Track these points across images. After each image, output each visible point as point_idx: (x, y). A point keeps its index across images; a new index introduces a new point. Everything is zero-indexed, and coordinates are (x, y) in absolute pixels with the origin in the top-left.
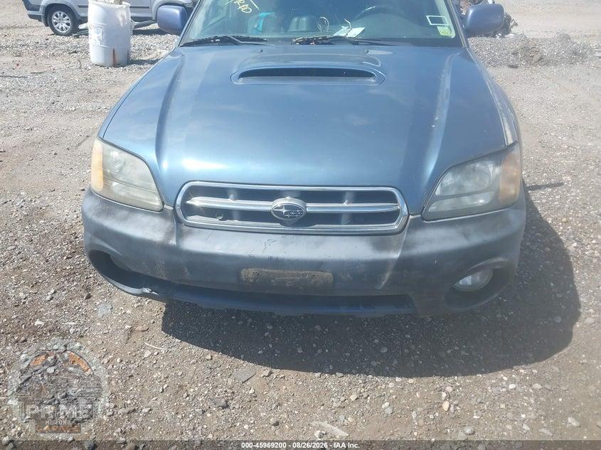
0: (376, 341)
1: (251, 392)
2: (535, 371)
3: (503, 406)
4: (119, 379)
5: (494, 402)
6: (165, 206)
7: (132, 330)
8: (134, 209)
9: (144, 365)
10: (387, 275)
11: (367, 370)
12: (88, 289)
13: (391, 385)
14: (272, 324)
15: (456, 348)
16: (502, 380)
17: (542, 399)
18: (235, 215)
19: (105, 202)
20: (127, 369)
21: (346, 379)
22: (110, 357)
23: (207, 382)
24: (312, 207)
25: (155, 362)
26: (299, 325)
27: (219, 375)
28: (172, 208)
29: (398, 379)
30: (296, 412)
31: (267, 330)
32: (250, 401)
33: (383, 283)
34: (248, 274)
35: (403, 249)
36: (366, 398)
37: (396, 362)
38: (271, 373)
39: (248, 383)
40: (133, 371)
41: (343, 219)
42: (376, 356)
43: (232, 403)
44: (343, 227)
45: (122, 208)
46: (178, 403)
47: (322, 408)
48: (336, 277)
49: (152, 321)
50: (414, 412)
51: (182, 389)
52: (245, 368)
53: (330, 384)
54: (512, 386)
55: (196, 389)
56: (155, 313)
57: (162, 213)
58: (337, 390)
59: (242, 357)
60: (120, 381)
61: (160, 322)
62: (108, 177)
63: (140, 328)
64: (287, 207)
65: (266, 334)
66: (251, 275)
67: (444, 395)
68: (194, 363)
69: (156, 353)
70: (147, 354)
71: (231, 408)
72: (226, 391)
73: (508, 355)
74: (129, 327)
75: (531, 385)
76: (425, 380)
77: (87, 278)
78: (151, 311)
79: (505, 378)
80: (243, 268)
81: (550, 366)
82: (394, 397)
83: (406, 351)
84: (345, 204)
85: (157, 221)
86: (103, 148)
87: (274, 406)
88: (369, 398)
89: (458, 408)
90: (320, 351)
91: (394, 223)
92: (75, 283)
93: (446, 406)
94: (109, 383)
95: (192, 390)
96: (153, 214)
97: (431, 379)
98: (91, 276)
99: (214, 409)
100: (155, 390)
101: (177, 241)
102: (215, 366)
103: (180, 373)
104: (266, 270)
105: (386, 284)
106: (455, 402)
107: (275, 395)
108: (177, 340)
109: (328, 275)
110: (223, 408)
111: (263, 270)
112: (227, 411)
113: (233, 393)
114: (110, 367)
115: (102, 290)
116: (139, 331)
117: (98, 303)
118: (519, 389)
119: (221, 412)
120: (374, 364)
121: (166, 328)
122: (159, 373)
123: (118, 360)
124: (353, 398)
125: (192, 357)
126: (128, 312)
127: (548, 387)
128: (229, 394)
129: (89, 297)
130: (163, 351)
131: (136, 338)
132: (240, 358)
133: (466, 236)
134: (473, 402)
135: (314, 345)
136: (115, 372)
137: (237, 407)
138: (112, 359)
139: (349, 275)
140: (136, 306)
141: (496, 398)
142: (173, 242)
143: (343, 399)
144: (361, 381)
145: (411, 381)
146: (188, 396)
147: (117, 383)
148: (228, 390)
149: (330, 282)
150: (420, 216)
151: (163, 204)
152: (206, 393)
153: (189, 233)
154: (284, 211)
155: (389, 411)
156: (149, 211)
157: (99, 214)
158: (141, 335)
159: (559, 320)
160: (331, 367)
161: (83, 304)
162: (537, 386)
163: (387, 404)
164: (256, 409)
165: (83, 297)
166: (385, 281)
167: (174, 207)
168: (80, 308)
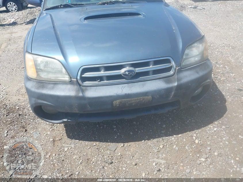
0: (159, 123)
1: (119, 154)
2: (220, 122)
3: (216, 137)
4: (58, 163)
5: (212, 136)
6: (72, 79)
7: (54, 141)
8: (56, 83)
9: (67, 154)
10: (173, 93)
11: (161, 135)
12: (24, 127)
13: (173, 139)
14: (115, 125)
15: (190, 120)
16: (211, 128)
17: (227, 131)
18: (105, 78)
19: (39, 82)
20: (59, 158)
21: (155, 140)
22: (49, 154)
23: (99, 155)
24: (138, 70)
25: (71, 152)
26: (126, 123)
27: (102, 150)
28: (76, 80)
29: (174, 136)
30: (141, 158)
31: (114, 128)
32: (121, 158)
33: (171, 97)
34: (117, 103)
35: (178, 82)
36: (166, 146)
37: (170, 130)
38: (124, 145)
39: (116, 151)
40: (63, 158)
41: (151, 73)
42: (162, 129)
43: (113, 161)
44: (151, 76)
45: (49, 83)
46: (90, 166)
47: (151, 154)
48: (153, 98)
49: (62, 135)
50: (186, 147)
51: (89, 160)
52: (112, 145)
53: (149, 144)
54: (215, 129)
55: (95, 159)
56: (61, 131)
57: (71, 82)
58: (153, 145)
59: (109, 141)
60: (59, 164)
61: (65, 135)
62: (38, 70)
63: (57, 139)
64: (128, 71)
65: (115, 130)
66: (118, 103)
67: (194, 138)
68: (89, 148)
69: (70, 148)
70: (66, 149)
71: (114, 163)
72: (109, 156)
73: (209, 118)
74: (52, 139)
75: (221, 127)
76: (185, 134)
77: (21, 123)
78: (59, 130)
79: (212, 127)
80: (114, 101)
81: (224, 119)
82: (176, 143)
83: (172, 124)
84: (151, 67)
85: (69, 86)
86: (33, 57)
87: (131, 157)
88: (167, 145)
89: (201, 141)
90: (139, 132)
91: (171, 72)
92: (16, 126)
93: (197, 141)
94: (54, 166)
95: (94, 160)
96: (66, 84)
97: (187, 133)
98: (23, 121)
99: (107, 165)
100: (77, 164)
101: (82, 94)
102: (99, 147)
103: (85, 154)
104: (124, 100)
105: (172, 97)
106: (199, 139)
107: (129, 153)
108: (77, 141)
109: (150, 97)
110: (111, 163)
111: (123, 100)
112: (113, 164)
113: (112, 156)
114: (51, 159)
115: (31, 126)
116: (57, 140)
117: (32, 132)
118: (218, 130)
119: (110, 165)
120: (163, 132)
121: (69, 136)
122: (76, 156)
123: (54, 155)
124: (161, 147)
125: (87, 146)
126: (49, 133)
127: (228, 126)
128: (111, 157)
129: (26, 131)
130: (73, 146)
131: (58, 143)
132: (108, 142)
133: (197, 73)
134: (205, 138)
135: (136, 130)
136: (55, 160)
137: (116, 162)
138: (51, 155)
139: (158, 96)
140: (51, 130)
141: (212, 134)
142: (81, 94)
143: (157, 148)
144: (161, 140)
145: (180, 135)
146: (93, 162)
147: (58, 165)
148: (110, 156)
149: (151, 100)
150: (180, 67)
151: (71, 78)
152: (100, 159)
153: (86, 90)
154: (127, 73)
155: (177, 148)
156: (64, 83)
157: (38, 88)
158: (59, 142)
159: (219, 102)
160: (147, 137)
161: (25, 134)
162: (224, 127)
163: (175, 146)
164: (125, 161)
165: (23, 131)
166: (172, 96)
167: (77, 79)
168: (24, 136)
